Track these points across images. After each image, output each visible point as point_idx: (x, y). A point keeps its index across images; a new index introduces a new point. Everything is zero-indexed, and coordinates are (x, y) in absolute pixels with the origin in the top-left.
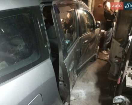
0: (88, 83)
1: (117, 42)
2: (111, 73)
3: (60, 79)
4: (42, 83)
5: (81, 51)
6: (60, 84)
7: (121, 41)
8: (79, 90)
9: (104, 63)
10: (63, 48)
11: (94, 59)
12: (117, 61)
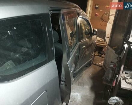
0: (83, 86)
1: (112, 49)
2: (105, 78)
3: (62, 79)
4: (49, 81)
5: (79, 55)
6: (62, 84)
7: (116, 48)
8: (75, 93)
9: (99, 69)
10: (67, 52)
11: (89, 64)
12: (112, 66)
